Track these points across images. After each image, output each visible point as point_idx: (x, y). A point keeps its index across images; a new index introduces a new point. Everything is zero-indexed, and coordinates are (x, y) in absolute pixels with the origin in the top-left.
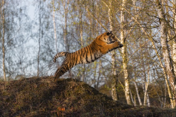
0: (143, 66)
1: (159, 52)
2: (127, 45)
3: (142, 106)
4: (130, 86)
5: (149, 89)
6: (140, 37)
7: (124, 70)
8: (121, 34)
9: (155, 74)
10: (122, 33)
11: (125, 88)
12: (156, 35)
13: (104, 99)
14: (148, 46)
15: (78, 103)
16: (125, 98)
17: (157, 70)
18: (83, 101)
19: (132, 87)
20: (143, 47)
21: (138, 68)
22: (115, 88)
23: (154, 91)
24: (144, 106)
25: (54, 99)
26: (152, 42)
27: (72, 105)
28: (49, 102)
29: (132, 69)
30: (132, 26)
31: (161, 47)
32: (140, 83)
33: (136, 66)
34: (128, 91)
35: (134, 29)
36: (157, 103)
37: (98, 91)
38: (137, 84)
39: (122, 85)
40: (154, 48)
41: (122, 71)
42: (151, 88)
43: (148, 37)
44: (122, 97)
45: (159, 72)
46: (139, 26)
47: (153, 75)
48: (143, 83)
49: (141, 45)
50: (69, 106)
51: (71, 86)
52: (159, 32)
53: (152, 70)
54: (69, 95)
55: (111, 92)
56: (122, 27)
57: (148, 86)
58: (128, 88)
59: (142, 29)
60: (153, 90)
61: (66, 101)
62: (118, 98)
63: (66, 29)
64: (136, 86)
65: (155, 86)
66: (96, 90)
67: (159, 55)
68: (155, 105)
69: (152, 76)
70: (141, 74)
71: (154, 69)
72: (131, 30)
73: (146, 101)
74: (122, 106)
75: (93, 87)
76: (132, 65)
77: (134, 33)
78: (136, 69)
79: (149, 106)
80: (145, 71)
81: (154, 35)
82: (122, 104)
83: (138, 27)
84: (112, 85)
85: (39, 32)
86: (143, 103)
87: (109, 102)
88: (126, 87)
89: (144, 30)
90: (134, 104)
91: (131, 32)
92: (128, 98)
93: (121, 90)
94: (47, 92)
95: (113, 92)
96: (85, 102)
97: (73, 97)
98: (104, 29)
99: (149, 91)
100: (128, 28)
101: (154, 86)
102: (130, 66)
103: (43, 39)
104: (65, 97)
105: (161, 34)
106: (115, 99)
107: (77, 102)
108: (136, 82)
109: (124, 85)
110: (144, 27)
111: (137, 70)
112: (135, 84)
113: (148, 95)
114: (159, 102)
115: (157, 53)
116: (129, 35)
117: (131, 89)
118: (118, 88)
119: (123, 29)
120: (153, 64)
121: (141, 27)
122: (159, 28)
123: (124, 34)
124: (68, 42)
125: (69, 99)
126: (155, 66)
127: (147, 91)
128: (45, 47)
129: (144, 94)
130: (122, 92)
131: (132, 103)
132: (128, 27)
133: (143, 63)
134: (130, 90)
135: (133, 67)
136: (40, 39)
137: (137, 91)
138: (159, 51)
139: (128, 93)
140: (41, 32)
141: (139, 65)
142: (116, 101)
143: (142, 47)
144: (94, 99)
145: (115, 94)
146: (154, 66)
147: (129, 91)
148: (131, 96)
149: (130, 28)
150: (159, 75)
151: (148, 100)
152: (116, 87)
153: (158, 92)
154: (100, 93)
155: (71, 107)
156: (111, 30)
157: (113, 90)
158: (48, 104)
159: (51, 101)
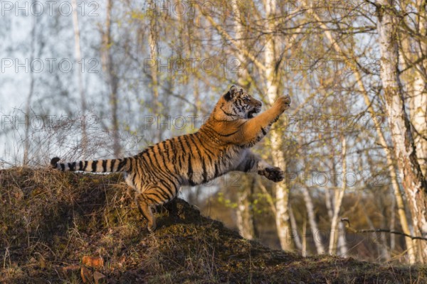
0: (327, 140)
1: (375, 101)
2: (284, 79)
3: (323, 256)
4: (290, 198)
5: (345, 207)
6: (322, 58)
7: (274, 153)
8: (268, 49)
9: (361, 164)
10: (269, 45)
11: (275, 204)
12: (367, 55)
13: (215, 234)
14: (344, 85)
15: (141, 245)
16: (275, 232)
17: (370, 153)
18: (154, 242)
19: (296, 201)
20: (330, 87)
21: (312, 148)
22: (248, 204)
23: (360, 213)
24: (330, 256)
26: (356, 74)
27: (123, 249)
29: (297, 149)
30: (298, 27)
31: (380, 88)
32: (318, 191)
33: (309, 140)
34: (284, 213)
35: (303, 33)
36: (367, 248)
37: (198, 212)
38: (310, 194)
39: (268, 196)
40: (362, 90)
41: (268, 153)
42: (352, 204)
43: (344, 57)
44: (267, 228)
45: (375, 158)
46: (319, 27)
47: (356, 167)
48: (327, 191)
49: (324, 80)
50: (115, 254)
51: (120, 195)
52: (376, 45)
53: (355, 154)
54: (116, 221)
55: (236, 215)
56: (269, 27)
57: (344, 200)
58: (286, 203)
59: (328, 34)
60: (357, 210)
61: (107, 238)
62: (256, 233)
63: (109, 31)
64: (307, 199)
65: (363, 201)
66: (192, 209)
67: (376, 110)
68: (362, 253)
69: (354, 170)
70: (322, 164)
71: (359, 152)
72: (295, 36)
73: (337, 242)
74: (266, 255)
75: (183, 200)
76: (298, 139)
77: (304, 45)
78: (308, 149)
79: (345, 257)
80: (334, 155)
81: (361, 53)
82: (267, 250)
83: (316, 30)
84: (239, 194)
85: (30, 40)
86: (327, 249)
87: (231, 242)
88: (279, 200)
89: (333, 38)
90: (301, 250)
91: (296, 45)
92: (283, 232)
93: (265, 209)
94: (52, 211)
95: (241, 215)
96: (162, 242)
97: (127, 228)
98: (218, 33)
99: (346, 213)
100: (289, 32)
101: (359, 199)
102: (292, 142)
103: (43, 58)
104: (103, 226)
105: (381, 50)
106: (247, 235)
107: (139, 241)
108: (308, 189)
109: (273, 195)
110: (334, 30)
111: (310, 152)
112: (306, 193)
113: (341, 225)
114: (374, 246)
115: (368, 104)
116: (290, 52)
117: (292, 207)
118: (256, 202)
119: (272, 34)
120: (357, 136)
121: (324, 30)
122: (375, 31)
123: (276, 47)
124: (115, 68)
125: (114, 234)
126: (364, 142)
127: (340, 214)
128: (47, 83)
129: (331, 223)
130: (266, 216)
131: (295, 246)
132: (287, 29)
133: (330, 133)
134: (291, 210)
135: (300, 144)
137: (311, 214)
138: (374, 97)
139: (286, 218)
140: (36, 38)
141: (316, 137)
142: (251, 242)
143: (327, 88)
144: (185, 235)
145: (246, 222)
146: (361, 141)
147: (287, 212)
148: (294, 226)
149: (294, 31)
150: (375, 167)
151: (342, 241)
152: (251, 199)
153: (372, 218)
154: (205, 218)
155: (119, 255)
156: (238, 36)
157: (242, 208)
158: (56, 246)
159: (64, 238)
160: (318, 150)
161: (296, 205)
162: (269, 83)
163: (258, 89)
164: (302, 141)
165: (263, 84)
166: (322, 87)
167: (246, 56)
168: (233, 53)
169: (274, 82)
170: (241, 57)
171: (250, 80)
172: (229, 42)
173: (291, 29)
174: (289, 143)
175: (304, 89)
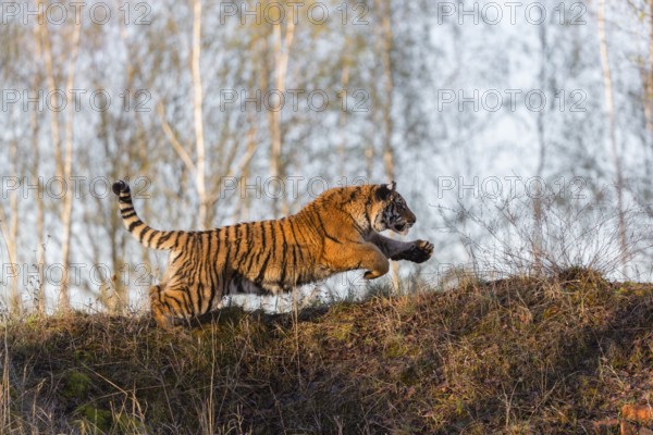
25: (605, 369)
28: (586, 383)
94: (575, 339)
158: (583, 391)
159: (594, 379)
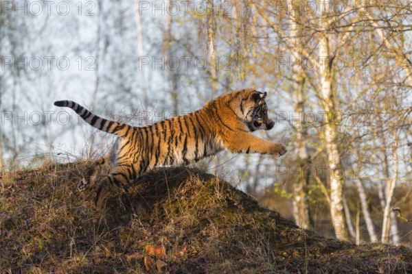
0: (380, 134)
2: (338, 75)
3: (376, 245)
4: (344, 189)
5: (396, 198)
6: (374, 54)
7: (329, 146)
8: (322, 47)
10: (322, 42)
11: (329, 194)
13: (273, 224)
14: (395, 81)
15: (202, 234)
18: (214, 232)
19: (350, 192)
20: (382, 83)
21: (365, 141)
22: (303, 195)
23: (410, 203)
24: (383, 244)
25: (135, 223)
26: (407, 70)
27: (184, 238)
28: (122, 230)
29: (350, 142)
30: (351, 25)
32: (371, 182)
33: (361, 134)
34: (338, 204)
35: (355, 31)
37: (256, 203)
38: (363, 185)
39: (323, 187)
41: (323, 146)
42: (402, 195)
43: (394, 54)
44: (322, 218)
46: (370, 25)
47: (407, 159)
48: (379, 182)
49: (375, 75)
50: (177, 243)
53: (406, 147)
54: (177, 211)
55: (292, 205)
56: (323, 26)
57: (395, 190)
58: (340, 194)
59: (380, 32)
60: (408, 200)
61: (169, 228)
62: (311, 222)
64: (361, 190)
66: (249, 199)
69: (405, 162)
70: (374, 156)
71: (410, 144)
72: (348, 34)
73: (389, 231)
74: (321, 244)
75: (241, 192)
76: (351, 133)
77: (357, 43)
78: (361, 142)
79: (397, 245)
80: (385, 147)
82: (322, 239)
83: (368, 28)
84: (295, 185)
86: (379, 238)
87: (287, 232)
88: (334, 191)
89: (384, 36)
90: (355, 239)
91: (348, 42)
93: (319, 199)
95: (297, 206)
96: (222, 232)
97: (188, 217)
98: (274, 31)
99: (398, 203)
100: (341, 29)
101: (410, 189)
102: (345, 135)
103: (108, 57)
104: (164, 216)
107: (199, 231)
109: (328, 186)
110: (384, 28)
111: (363, 145)
112: (359, 184)
113: (392, 215)
116: (343, 49)
117: (346, 198)
118: (310, 192)
119: (326, 32)
120: (408, 129)
121: (375, 28)
123: (330, 45)
125: (175, 224)
127: (392, 204)
128: (110, 80)
129: (383, 213)
130: (321, 206)
131: (349, 235)
132: (339, 27)
133: (381, 126)
134: (345, 201)
135: (354, 137)
136: (97, 56)
137: (365, 204)
139: (340, 208)
140: (102, 36)
141: (368, 131)
142: (306, 231)
143: (378, 83)
144: (243, 225)
145: (302, 212)
147: (341, 203)
148: (348, 215)
149: (346, 28)
151: (394, 229)
152: (306, 190)
154: (262, 208)
155: (180, 244)
156: (293, 34)
157: (298, 198)
158: (120, 236)
159: (128, 228)
160: (371, 143)
161: (350, 195)
162: (323, 79)
163: (312, 85)
164: (355, 134)
165: (318, 80)
166: (374, 82)
167: (300, 53)
168: (288, 51)
169: (328, 78)
170: (296, 54)
171: (304, 75)
172: (284, 39)
173: (344, 27)
174: (342, 136)
175: (357, 85)
